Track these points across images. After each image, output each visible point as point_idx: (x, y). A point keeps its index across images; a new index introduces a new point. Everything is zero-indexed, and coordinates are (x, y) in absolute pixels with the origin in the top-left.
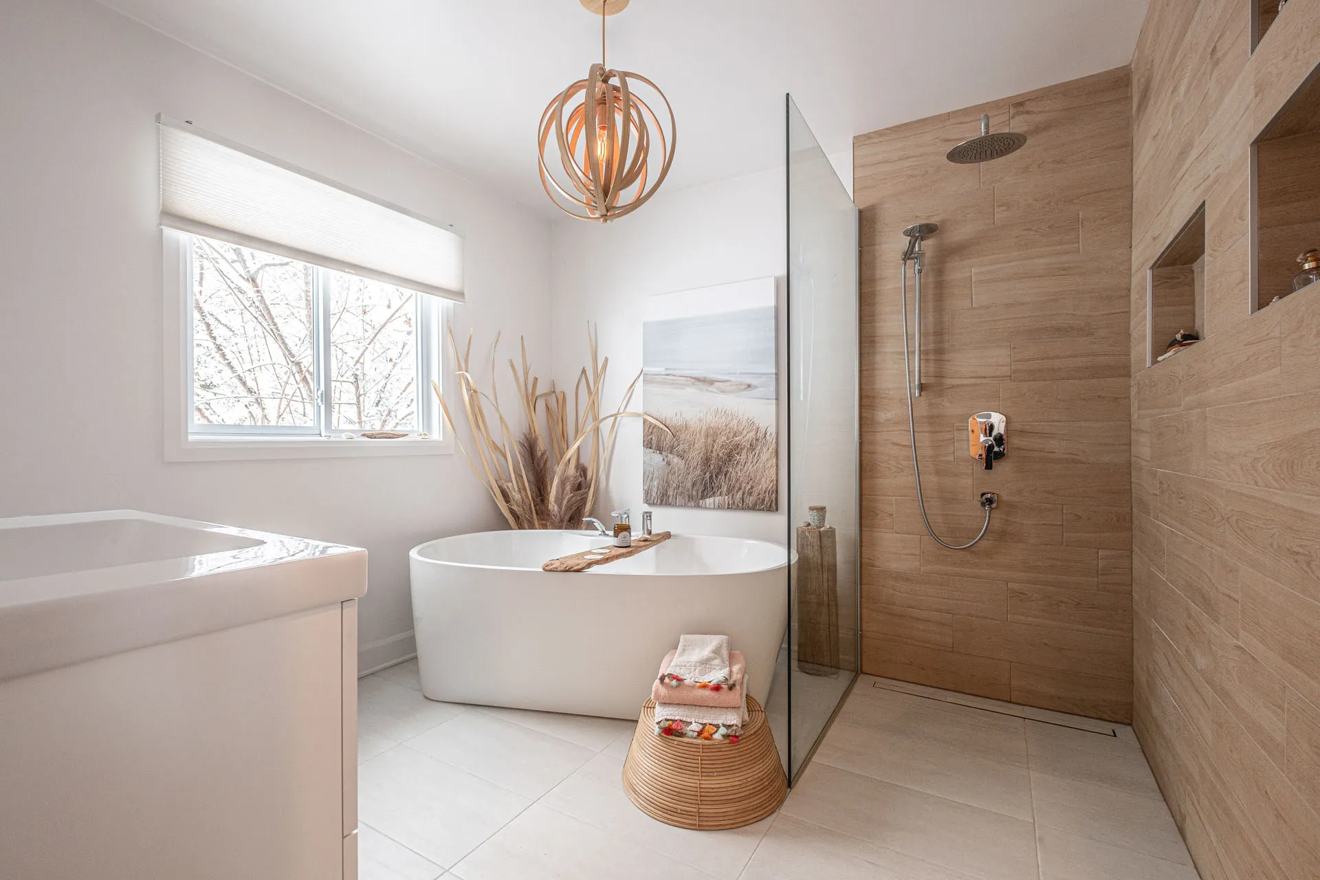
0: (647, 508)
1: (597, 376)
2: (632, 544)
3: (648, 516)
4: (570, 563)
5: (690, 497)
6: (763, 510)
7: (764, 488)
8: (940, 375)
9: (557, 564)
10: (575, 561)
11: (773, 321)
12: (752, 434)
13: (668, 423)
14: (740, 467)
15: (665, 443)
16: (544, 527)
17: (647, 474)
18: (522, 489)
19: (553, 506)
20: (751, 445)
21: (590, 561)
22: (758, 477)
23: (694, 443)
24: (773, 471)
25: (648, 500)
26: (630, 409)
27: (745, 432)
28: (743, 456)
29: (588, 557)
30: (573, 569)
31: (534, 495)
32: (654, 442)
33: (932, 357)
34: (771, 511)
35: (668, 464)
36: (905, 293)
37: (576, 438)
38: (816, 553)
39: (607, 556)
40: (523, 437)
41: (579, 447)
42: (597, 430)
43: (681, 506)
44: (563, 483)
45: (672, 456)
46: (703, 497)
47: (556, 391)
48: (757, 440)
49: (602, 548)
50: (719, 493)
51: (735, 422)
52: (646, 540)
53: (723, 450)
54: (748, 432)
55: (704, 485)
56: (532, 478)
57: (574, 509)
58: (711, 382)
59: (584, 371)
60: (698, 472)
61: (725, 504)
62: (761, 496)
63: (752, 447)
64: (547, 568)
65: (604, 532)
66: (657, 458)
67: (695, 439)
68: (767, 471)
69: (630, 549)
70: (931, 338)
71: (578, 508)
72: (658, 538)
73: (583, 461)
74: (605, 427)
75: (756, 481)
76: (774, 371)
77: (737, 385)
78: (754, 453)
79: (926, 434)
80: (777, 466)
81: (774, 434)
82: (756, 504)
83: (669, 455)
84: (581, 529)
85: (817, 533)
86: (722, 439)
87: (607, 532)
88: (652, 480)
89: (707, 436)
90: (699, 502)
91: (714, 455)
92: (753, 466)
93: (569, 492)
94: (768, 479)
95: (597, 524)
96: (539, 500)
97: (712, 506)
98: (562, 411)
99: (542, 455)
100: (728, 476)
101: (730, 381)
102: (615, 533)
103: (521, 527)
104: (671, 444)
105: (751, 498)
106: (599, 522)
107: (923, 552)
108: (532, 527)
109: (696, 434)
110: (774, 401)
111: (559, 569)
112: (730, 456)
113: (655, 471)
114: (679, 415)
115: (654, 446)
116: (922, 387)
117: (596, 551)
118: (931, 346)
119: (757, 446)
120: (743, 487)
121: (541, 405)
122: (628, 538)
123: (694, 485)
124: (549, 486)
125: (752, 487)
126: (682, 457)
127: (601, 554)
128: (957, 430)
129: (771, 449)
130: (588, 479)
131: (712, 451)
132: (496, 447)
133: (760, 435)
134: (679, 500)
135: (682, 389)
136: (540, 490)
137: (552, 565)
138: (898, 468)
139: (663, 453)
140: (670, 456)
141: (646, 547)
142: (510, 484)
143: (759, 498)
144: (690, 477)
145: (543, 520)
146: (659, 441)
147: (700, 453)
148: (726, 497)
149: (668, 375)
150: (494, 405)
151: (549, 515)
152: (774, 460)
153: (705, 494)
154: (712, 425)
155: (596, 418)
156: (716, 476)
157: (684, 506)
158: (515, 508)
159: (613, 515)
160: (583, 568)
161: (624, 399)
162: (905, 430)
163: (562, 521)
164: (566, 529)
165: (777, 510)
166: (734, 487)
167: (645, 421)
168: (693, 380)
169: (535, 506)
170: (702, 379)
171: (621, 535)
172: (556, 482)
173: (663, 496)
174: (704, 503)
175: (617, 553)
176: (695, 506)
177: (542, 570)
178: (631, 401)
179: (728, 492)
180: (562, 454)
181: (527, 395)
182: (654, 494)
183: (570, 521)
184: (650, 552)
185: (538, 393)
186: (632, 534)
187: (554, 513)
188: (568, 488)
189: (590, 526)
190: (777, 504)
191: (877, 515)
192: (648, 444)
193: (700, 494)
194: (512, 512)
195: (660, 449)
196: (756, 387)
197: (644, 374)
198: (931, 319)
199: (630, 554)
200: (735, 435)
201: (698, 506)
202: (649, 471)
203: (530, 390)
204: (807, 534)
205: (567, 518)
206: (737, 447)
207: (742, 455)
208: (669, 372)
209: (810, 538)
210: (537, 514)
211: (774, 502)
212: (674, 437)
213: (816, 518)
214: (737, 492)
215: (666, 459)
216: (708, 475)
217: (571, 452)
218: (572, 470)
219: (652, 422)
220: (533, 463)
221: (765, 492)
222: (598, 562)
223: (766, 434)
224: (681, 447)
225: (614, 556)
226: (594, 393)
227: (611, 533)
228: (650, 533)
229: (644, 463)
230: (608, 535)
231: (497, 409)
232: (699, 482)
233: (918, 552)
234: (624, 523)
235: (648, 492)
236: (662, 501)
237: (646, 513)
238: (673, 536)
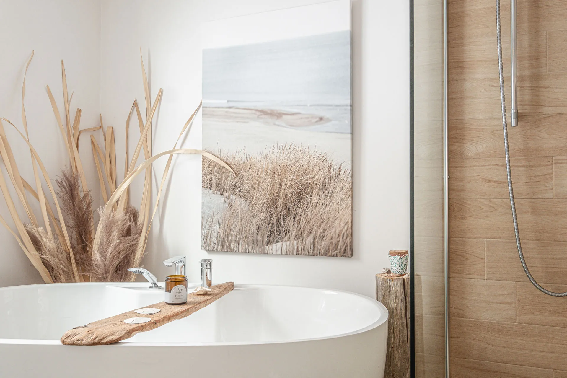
0: (206, 256)
1: (150, 109)
2: (189, 300)
3: (207, 264)
4: (102, 332)
5: (255, 243)
6: (337, 256)
7: (337, 232)
8: (536, 104)
9: (82, 334)
10: (111, 329)
11: (348, 47)
12: (325, 172)
13: (230, 161)
14: (311, 208)
15: (226, 183)
16: (86, 279)
17: (206, 217)
18: (57, 235)
19: (96, 256)
20: (323, 184)
21: (131, 327)
22: (331, 219)
23: (260, 182)
24: (348, 212)
25: (207, 247)
26: (188, 145)
27: (316, 170)
28: (315, 197)
29: (129, 321)
30: (106, 340)
31: (75, 242)
32: (215, 181)
33: (527, 83)
34: (345, 257)
35: (230, 206)
36: (499, 13)
37: (125, 176)
38: (400, 304)
39: (156, 319)
40: (61, 175)
41: (129, 187)
42: (150, 169)
43: (244, 253)
44: (109, 228)
45: (234, 197)
46: (269, 243)
47: (104, 125)
48: (330, 178)
49: (150, 307)
50: (287, 237)
51: (305, 158)
52: (205, 294)
53: (292, 190)
54: (320, 170)
55: (271, 229)
56: (71, 223)
57: (121, 257)
58: (279, 115)
59: (135, 104)
60: (264, 215)
61: (294, 249)
62: (334, 241)
63: (324, 186)
64: (68, 341)
65: (155, 284)
66: (218, 200)
67: (260, 179)
68: (341, 213)
69: (186, 307)
70: (527, 63)
71: (126, 256)
72: (221, 290)
73: (133, 204)
74: (160, 165)
75: (330, 223)
76: (349, 102)
77: (308, 118)
78: (326, 193)
79: (521, 169)
80: (352, 207)
81: (349, 171)
82: (329, 249)
83: (231, 196)
84: (129, 281)
85: (401, 281)
86: (290, 178)
87: (159, 284)
88: (211, 224)
89: (274, 174)
90: (264, 249)
91: (282, 195)
92: (325, 207)
93: (116, 238)
94: (343, 221)
95: (146, 274)
96: (79, 248)
97: (279, 252)
98: (111, 147)
99: (85, 196)
100: (297, 218)
101: (299, 113)
102: (167, 284)
103: (56, 279)
104: (234, 183)
105: (323, 243)
106: (148, 272)
107: (519, 301)
108: (70, 278)
109: (261, 173)
110: (349, 135)
111: (85, 342)
112: (299, 197)
113: (215, 214)
114: (242, 151)
115: (214, 186)
116: (519, 117)
117: (141, 311)
118: (527, 72)
119: (329, 185)
120: (314, 232)
121: (85, 141)
122: (183, 292)
123: (259, 228)
124: (93, 231)
125: (324, 231)
126: (246, 198)
127: (148, 315)
128: (555, 164)
129: (345, 189)
130: (139, 223)
131: (279, 192)
132: (26, 185)
133: (334, 173)
134: (243, 246)
135: (247, 122)
136: (80, 236)
137: (75, 335)
138: (490, 206)
139: (225, 194)
140: (233, 197)
141: (206, 303)
142: (41, 229)
143: (332, 243)
144: (255, 220)
145: (84, 271)
146: (219, 180)
147: (265, 194)
148: (295, 242)
149: (230, 108)
150: (24, 137)
151: (90, 265)
152: (349, 200)
153: (272, 238)
154: (279, 162)
155: (149, 155)
156: (284, 219)
157: (248, 252)
158: (48, 258)
159: (166, 264)
160: (120, 338)
161: (181, 134)
162: (498, 165)
163: (106, 272)
164: (112, 280)
165: (352, 255)
166: (304, 231)
167: (204, 158)
168: (258, 113)
169: (74, 255)
170: (269, 112)
171: (175, 289)
172: (100, 227)
173: (224, 241)
174: (270, 248)
175: (170, 313)
176: (260, 253)
177: (61, 344)
178: (189, 137)
179: (298, 236)
180: (109, 195)
181: (68, 128)
182: (214, 240)
183: (116, 271)
184: (212, 308)
185: (81, 127)
186: (189, 285)
187: (96, 262)
188: (115, 233)
189: (140, 278)
190: (351, 249)
191: (467, 259)
192: (208, 185)
193: (266, 239)
194: (46, 264)
195: (221, 190)
196: (328, 120)
197: (203, 107)
198: (526, 42)
199: (187, 313)
200: (305, 173)
201: (263, 253)
202: (209, 214)
203: (72, 123)
204: (389, 282)
205: (112, 268)
206: (308, 187)
207: (313, 195)
208: (231, 104)
209: (393, 286)
210: (77, 263)
211: (349, 247)
212: (237, 175)
213: (398, 263)
214: (308, 236)
215: (227, 201)
216: (274, 218)
217: (119, 192)
218: (120, 214)
219: (212, 159)
220: (74, 206)
221: (339, 236)
222: (142, 328)
223: (340, 171)
224: (244, 187)
225: (165, 317)
226: (146, 128)
227: (163, 285)
228: (210, 285)
229: (203, 205)
230: (160, 288)
231: (28, 141)
232: (264, 226)
233: (513, 300)
234: (179, 274)
235: (207, 237)
236: (223, 247)
237: (205, 260)
238: (237, 287)
